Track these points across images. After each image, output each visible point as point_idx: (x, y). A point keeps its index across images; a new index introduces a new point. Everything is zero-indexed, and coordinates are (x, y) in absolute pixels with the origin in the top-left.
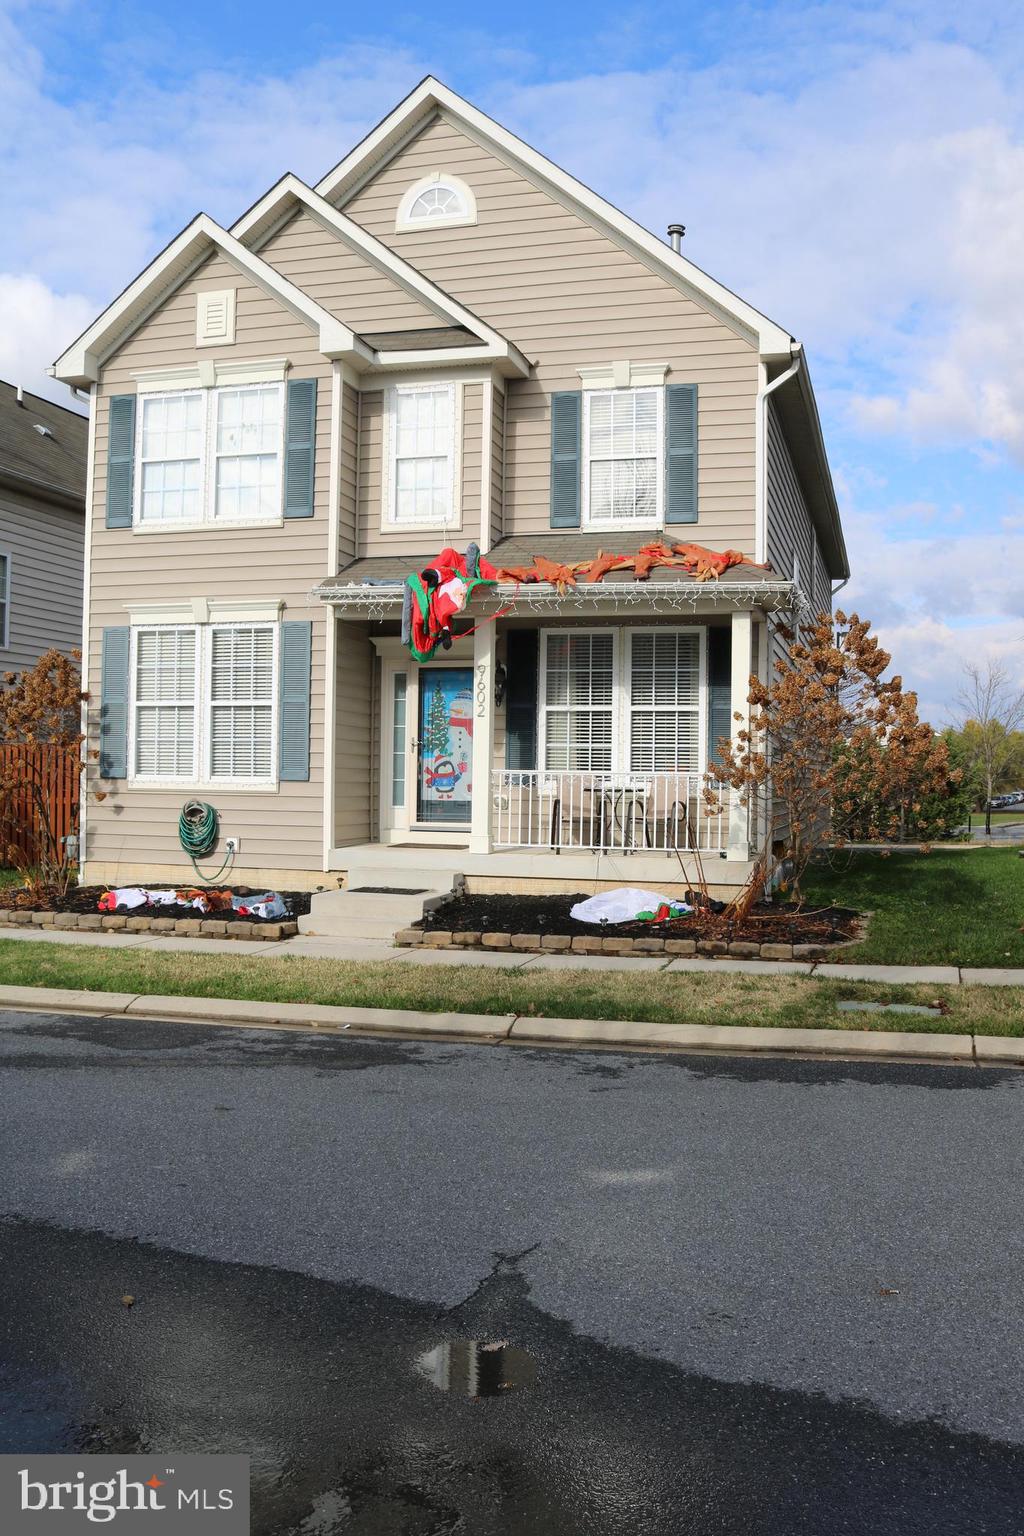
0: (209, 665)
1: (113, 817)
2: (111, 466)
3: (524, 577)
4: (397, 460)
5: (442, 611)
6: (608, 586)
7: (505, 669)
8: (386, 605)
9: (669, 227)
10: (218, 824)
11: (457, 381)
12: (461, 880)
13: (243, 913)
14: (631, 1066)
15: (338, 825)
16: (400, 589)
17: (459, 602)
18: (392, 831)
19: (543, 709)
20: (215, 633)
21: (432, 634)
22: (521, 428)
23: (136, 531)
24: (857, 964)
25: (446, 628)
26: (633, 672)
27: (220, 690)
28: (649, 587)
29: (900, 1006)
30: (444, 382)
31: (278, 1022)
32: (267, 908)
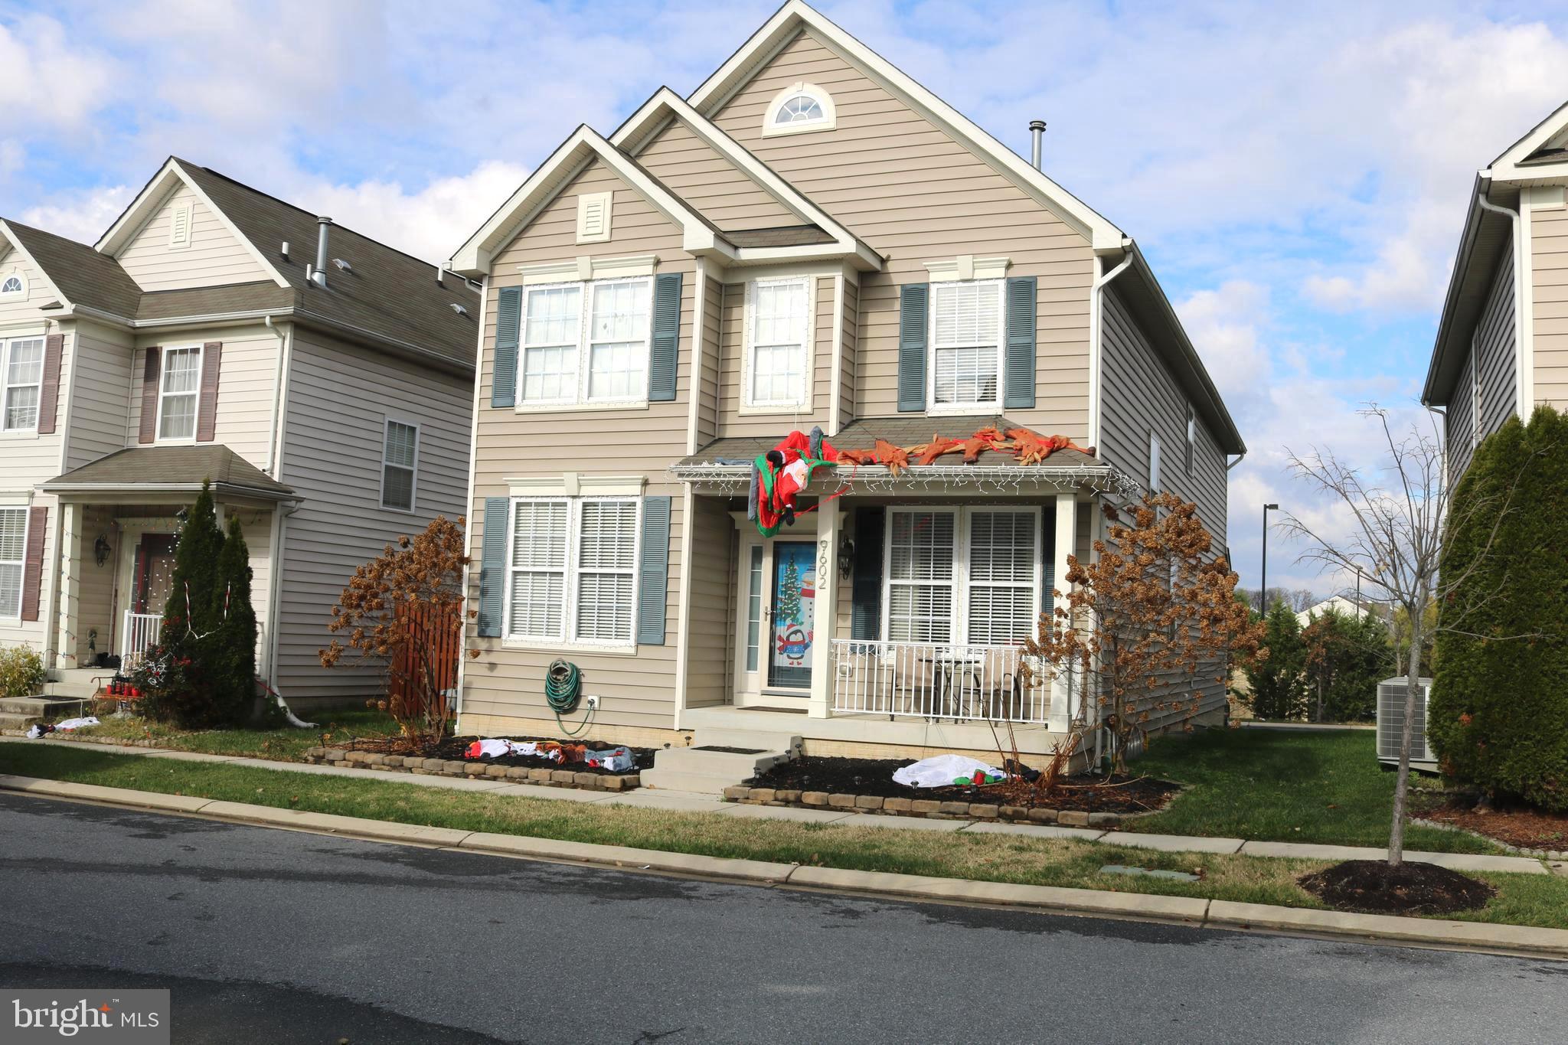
0: (578, 535)
1: (488, 673)
2: (498, 351)
3: (861, 459)
4: (756, 347)
5: (785, 490)
6: (938, 469)
7: (853, 544)
8: (736, 483)
9: (1031, 123)
10: (581, 683)
11: (811, 275)
12: (798, 742)
13: (593, 765)
14: (876, 911)
15: (690, 687)
16: (747, 468)
17: (800, 482)
18: (745, 695)
19: (887, 583)
20: (585, 505)
21: (776, 511)
22: (873, 318)
23: (518, 410)
24: (1150, 833)
25: (789, 506)
26: (972, 549)
27: (588, 560)
28: (976, 470)
29: (1164, 872)
30: (799, 276)
31: (588, 861)
32: (614, 761)
